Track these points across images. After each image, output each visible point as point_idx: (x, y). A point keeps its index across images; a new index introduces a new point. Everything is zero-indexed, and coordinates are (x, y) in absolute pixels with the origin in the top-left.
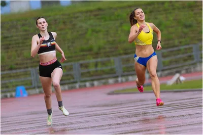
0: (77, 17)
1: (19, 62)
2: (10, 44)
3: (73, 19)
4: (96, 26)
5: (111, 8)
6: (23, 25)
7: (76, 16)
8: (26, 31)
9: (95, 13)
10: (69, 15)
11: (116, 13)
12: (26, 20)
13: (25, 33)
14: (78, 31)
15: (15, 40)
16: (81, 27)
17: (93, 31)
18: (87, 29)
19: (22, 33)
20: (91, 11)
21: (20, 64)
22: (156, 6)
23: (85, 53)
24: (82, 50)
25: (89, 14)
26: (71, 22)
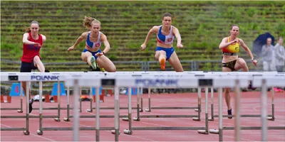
0: (185, 9)
1: (121, 52)
2: (108, 30)
3: (180, 11)
4: (207, 21)
6: (124, 10)
7: (184, 7)
8: (126, 17)
9: (204, 7)
10: (176, 5)
11: (229, 10)
12: (127, 5)
13: (126, 20)
14: (186, 25)
15: (115, 26)
16: (190, 21)
17: (205, 27)
19: (122, 20)
20: (200, 5)
21: (123, 55)
22: (273, 7)
23: (197, 51)
24: (195, 48)
25: (197, 8)
26: (178, 14)
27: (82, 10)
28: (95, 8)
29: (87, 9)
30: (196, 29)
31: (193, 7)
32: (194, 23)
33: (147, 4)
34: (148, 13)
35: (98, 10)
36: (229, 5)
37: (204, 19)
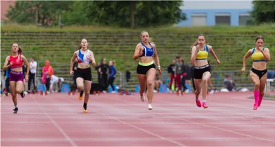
0: (238, 36)
3: (235, 37)
5: (265, 33)
9: (252, 35)
10: (232, 34)
11: (268, 37)
14: (236, 47)
16: (240, 44)
18: (244, 47)
20: (249, 33)
25: (247, 35)
26: (233, 39)
27: (166, 36)
28: (176, 35)
29: (171, 36)
30: (242, 50)
31: (244, 35)
32: (242, 46)
33: (212, 33)
34: (212, 38)
35: (178, 37)
36: (269, 34)
37: (250, 43)
